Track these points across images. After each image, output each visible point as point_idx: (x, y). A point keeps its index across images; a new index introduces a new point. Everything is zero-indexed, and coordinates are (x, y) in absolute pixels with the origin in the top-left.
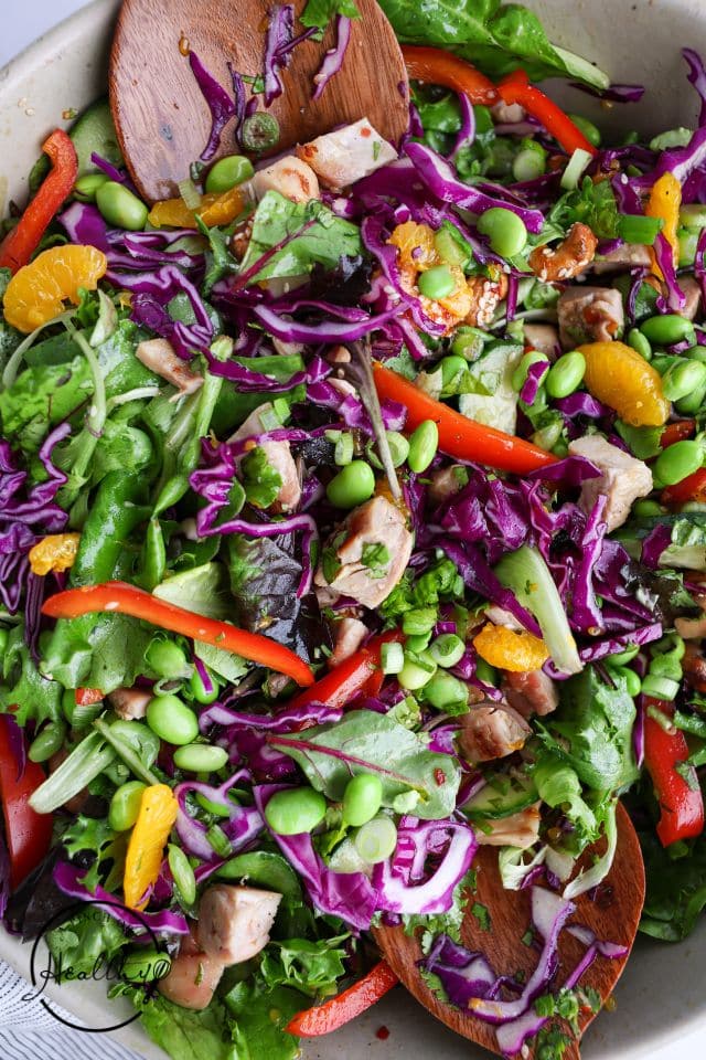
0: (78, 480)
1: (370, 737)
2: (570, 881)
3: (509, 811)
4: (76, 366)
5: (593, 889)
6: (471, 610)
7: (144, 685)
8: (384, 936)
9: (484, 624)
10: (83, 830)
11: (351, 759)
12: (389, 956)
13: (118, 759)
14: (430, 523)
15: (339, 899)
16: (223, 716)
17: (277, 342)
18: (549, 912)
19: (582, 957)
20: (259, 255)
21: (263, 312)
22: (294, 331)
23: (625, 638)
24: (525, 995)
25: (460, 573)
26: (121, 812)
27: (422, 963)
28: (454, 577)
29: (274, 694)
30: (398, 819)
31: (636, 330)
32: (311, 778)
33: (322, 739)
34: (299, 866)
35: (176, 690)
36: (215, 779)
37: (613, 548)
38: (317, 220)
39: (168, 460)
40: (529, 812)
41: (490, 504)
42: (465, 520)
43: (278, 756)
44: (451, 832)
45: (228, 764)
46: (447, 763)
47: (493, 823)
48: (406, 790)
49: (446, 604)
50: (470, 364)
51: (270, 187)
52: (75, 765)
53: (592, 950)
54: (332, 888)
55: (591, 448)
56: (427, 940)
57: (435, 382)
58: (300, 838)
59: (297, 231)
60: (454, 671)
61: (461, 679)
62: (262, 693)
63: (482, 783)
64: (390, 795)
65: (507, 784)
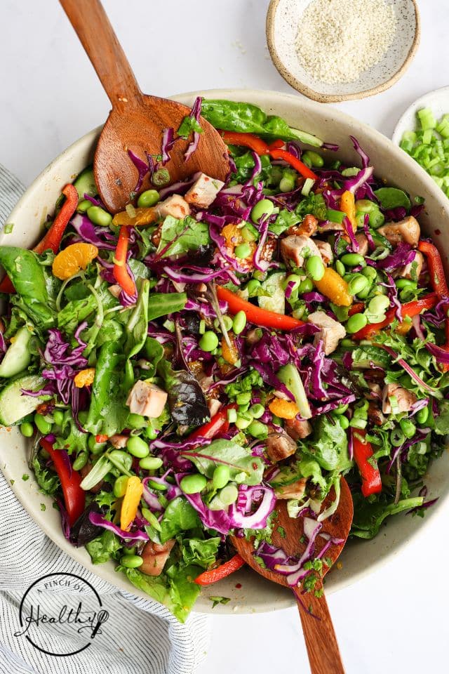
0: (92, 345)
1: (224, 450)
2: (320, 513)
3: (290, 483)
4: (89, 298)
5: (331, 516)
6: (267, 392)
7: (126, 433)
8: (237, 542)
9: (274, 399)
10: (103, 497)
11: (216, 460)
12: (239, 549)
13: (114, 467)
14: (247, 354)
15: (214, 521)
16: (160, 445)
17: (174, 283)
18: (311, 528)
19: (325, 546)
20: (165, 245)
21: (167, 270)
22: (181, 278)
23: (338, 402)
24: (300, 562)
25: (261, 376)
26: (118, 489)
27: (254, 553)
28: (258, 378)
29: (181, 434)
30: (239, 486)
31: (338, 261)
32: (199, 468)
33: (203, 452)
34: (196, 507)
35: (139, 434)
36: (158, 473)
37: (330, 361)
38: (189, 227)
39: (129, 335)
40: (300, 483)
41: (272, 346)
42: (262, 353)
43: (184, 460)
44: (263, 492)
45: (163, 466)
46: (258, 460)
47: (284, 488)
48: (240, 472)
49: (255, 390)
50: (261, 282)
51: (167, 214)
52: (97, 470)
53: (329, 542)
54: (211, 517)
55: (318, 318)
56: (256, 543)
57: (246, 294)
58: (196, 495)
59: (181, 233)
60: (260, 420)
61: (264, 424)
62: (176, 434)
63: (278, 470)
64: (234, 475)
65: (289, 470)
